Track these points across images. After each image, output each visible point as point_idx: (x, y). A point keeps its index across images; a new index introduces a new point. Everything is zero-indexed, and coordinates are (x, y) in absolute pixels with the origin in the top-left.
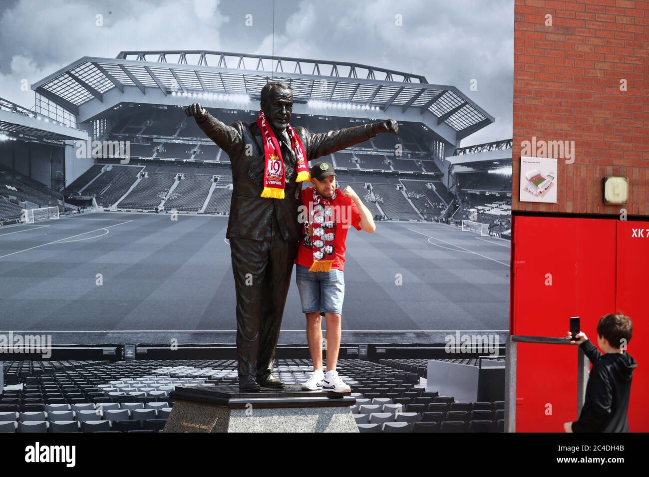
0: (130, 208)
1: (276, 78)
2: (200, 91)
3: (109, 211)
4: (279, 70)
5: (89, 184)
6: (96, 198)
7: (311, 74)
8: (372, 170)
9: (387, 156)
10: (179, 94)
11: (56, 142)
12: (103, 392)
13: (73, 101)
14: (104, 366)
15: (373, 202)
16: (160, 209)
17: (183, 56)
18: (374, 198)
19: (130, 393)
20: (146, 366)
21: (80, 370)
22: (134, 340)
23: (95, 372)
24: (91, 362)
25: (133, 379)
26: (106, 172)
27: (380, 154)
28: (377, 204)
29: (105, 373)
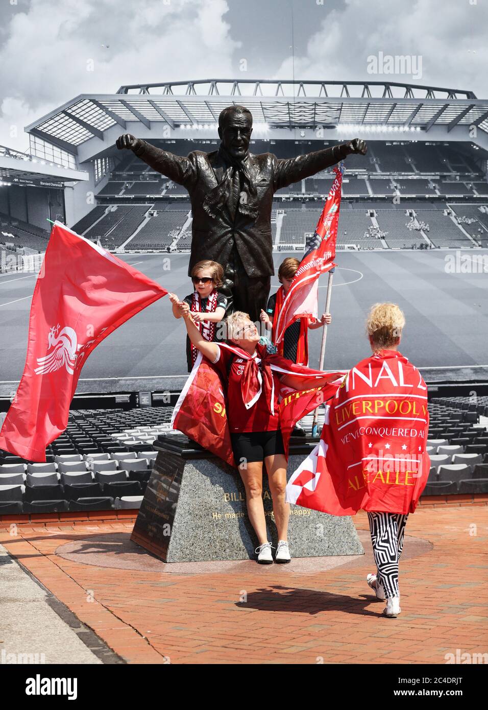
0: (139, 249)
1: (299, 103)
2: (213, 122)
3: (115, 253)
4: (301, 94)
5: (92, 226)
6: (100, 240)
7: (339, 96)
8: (414, 196)
9: (432, 180)
10: (188, 127)
11: (54, 185)
12: (118, 442)
13: (71, 141)
14: (117, 415)
15: (416, 230)
16: (172, 248)
17: (192, 86)
18: (419, 226)
19: (147, 442)
20: (164, 413)
21: (91, 420)
22: (149, 386)
23: (108, 421)
24: (102, 411)
25: (149, 427)
26: (110, 213)
27: (423, 178)
28: (422, 232)
29: (119, 421)
